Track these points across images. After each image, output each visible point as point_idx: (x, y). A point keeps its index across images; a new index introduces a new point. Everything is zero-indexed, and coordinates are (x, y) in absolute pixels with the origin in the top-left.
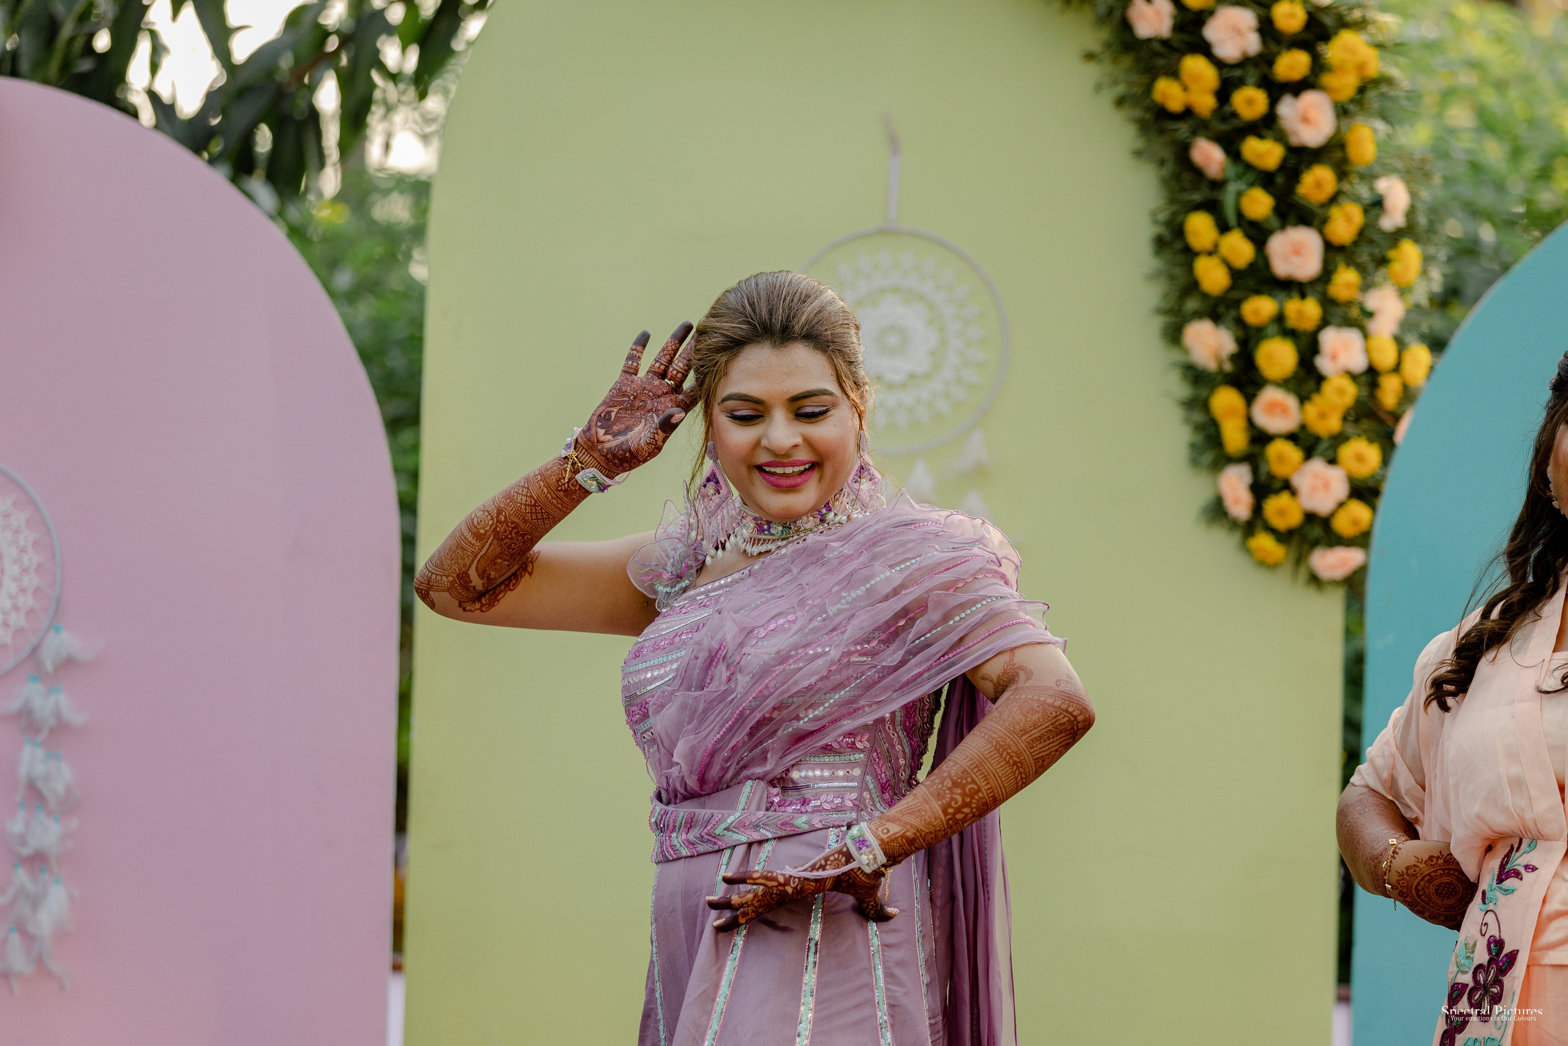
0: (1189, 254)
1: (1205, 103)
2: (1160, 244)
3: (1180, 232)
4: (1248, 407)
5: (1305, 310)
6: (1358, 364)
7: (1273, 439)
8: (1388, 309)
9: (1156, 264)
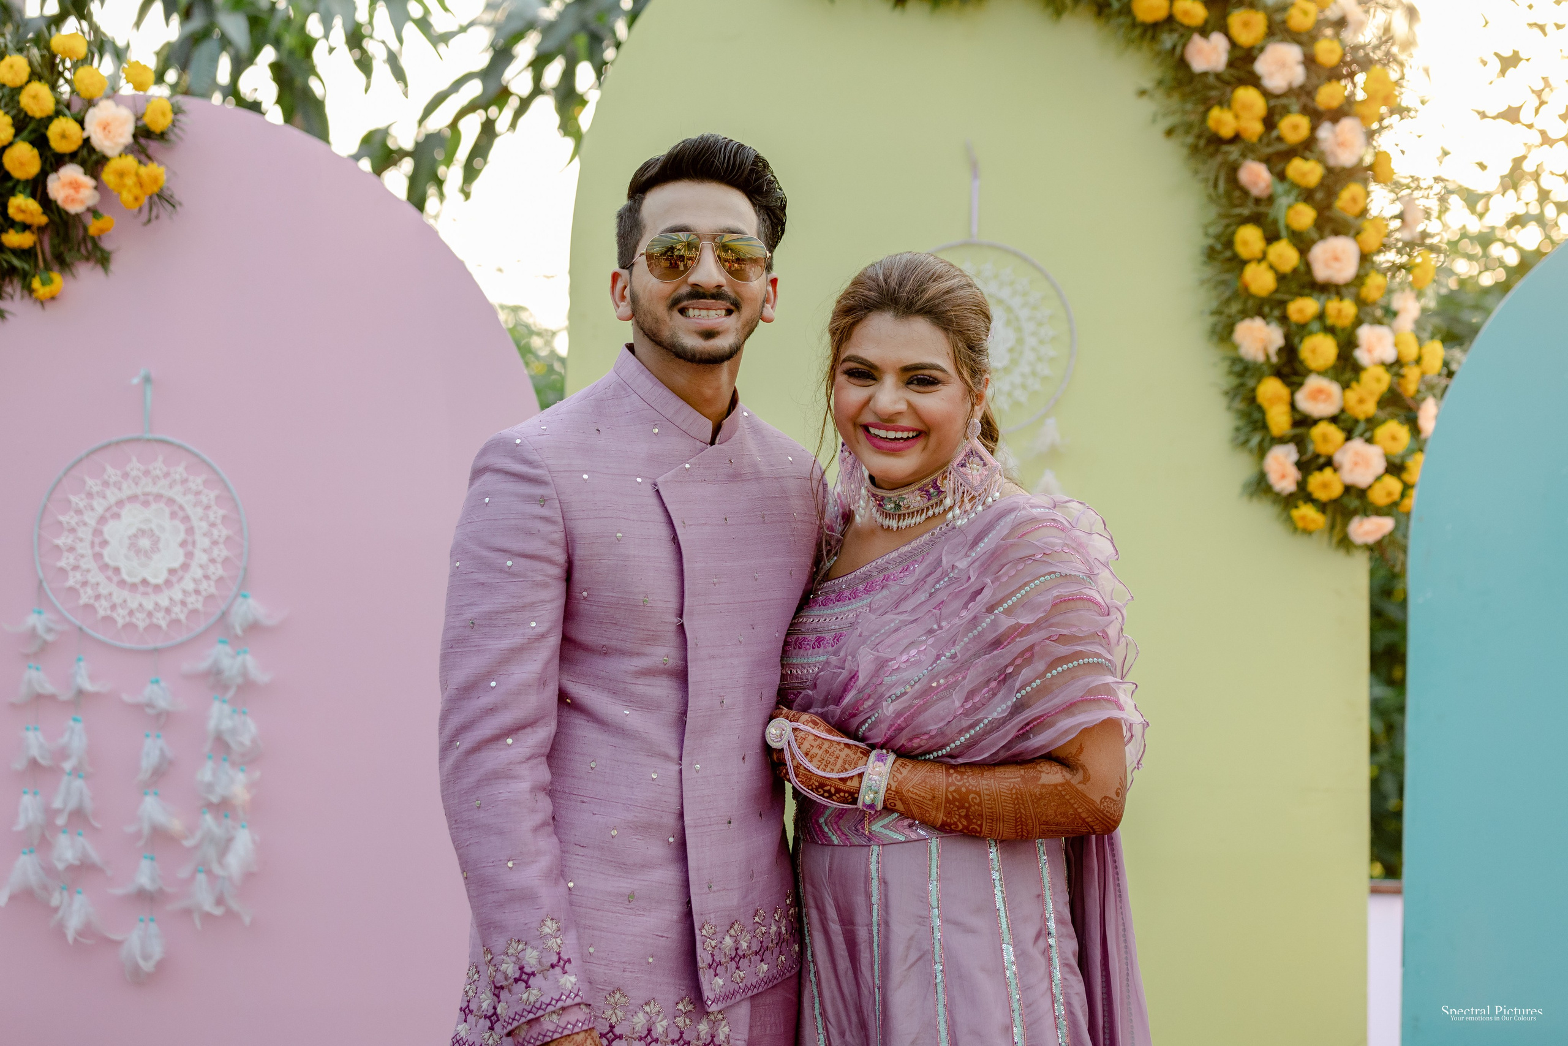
0: (1239, 262)
1: (1254, 128)
2: (1210, 254)
3: (1229, 244)
4: (1292, 394)
5: (1343, 310)
6: (1390, 356)
7: (1315, 422)
8: (1409, 308)
9: (1209, 272)
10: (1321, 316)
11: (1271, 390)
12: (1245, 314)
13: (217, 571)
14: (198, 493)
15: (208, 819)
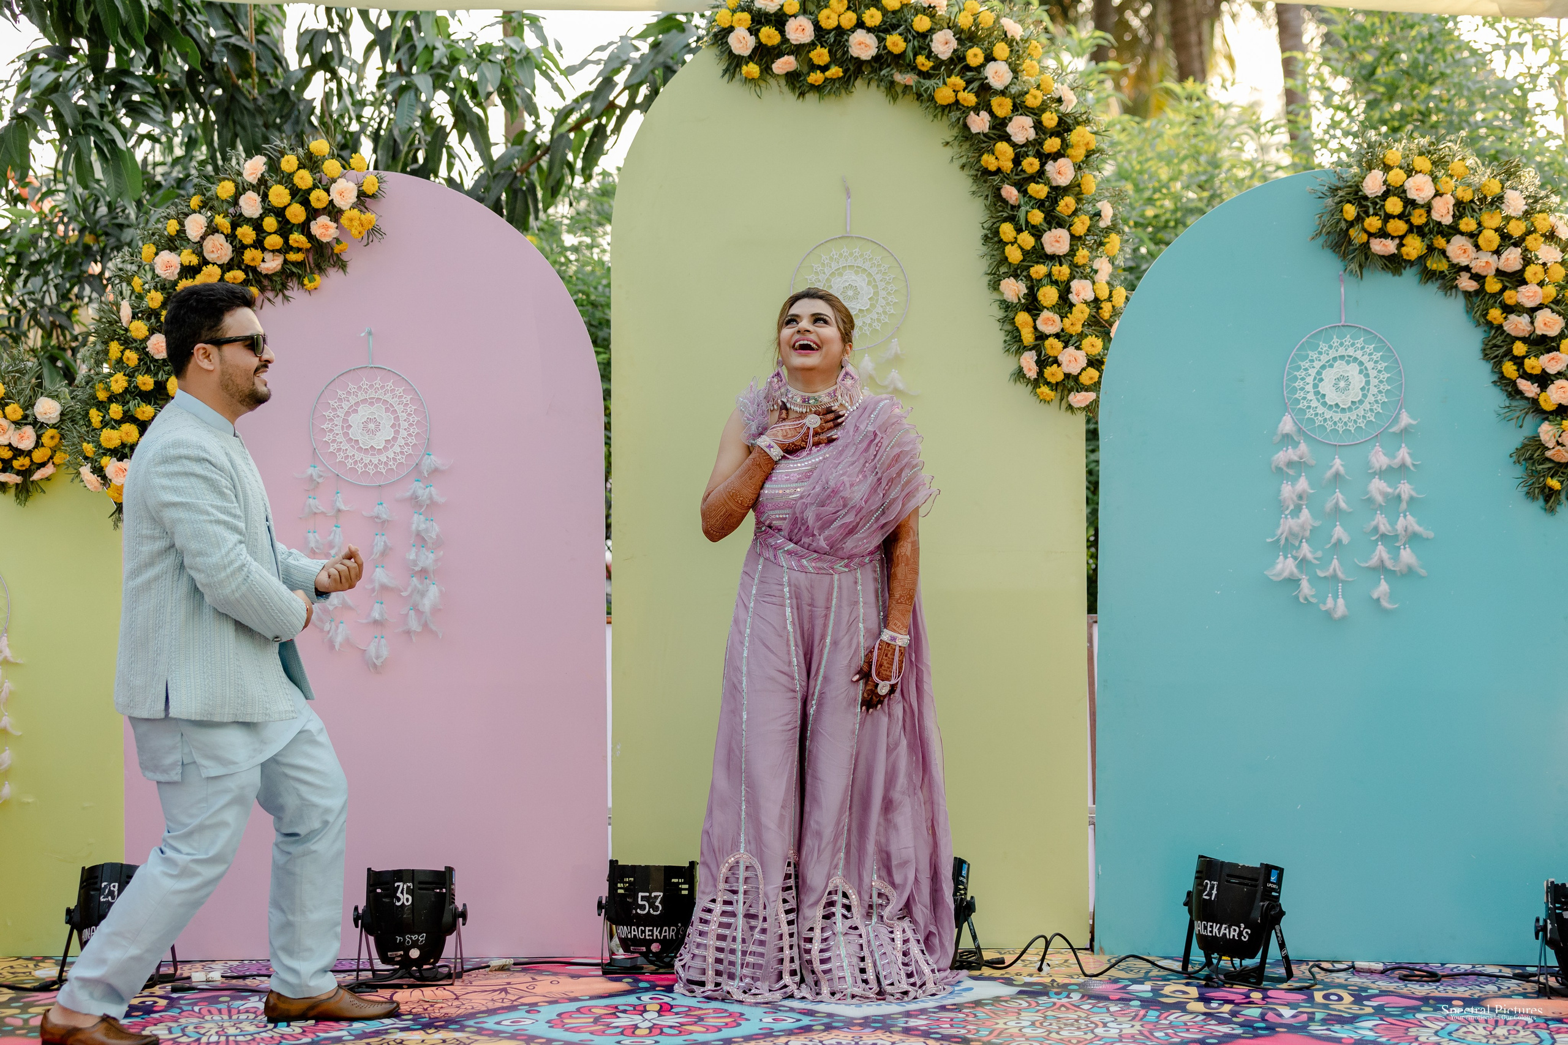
0: (1002, 244)
1: (1008, 166)
2: (986, 238)
3: (996, 233)
4: (1035, 321)
5: (1062, 272)
6: (1090, 297)
7: (1048, 337)
8: (1104, 268)
9: (984, 249)
10: (1049, 275)
11: (1023, 318)
12: (1007, 275)
13: (413, 441)
14: (401, 397)
15: (415, 581)
